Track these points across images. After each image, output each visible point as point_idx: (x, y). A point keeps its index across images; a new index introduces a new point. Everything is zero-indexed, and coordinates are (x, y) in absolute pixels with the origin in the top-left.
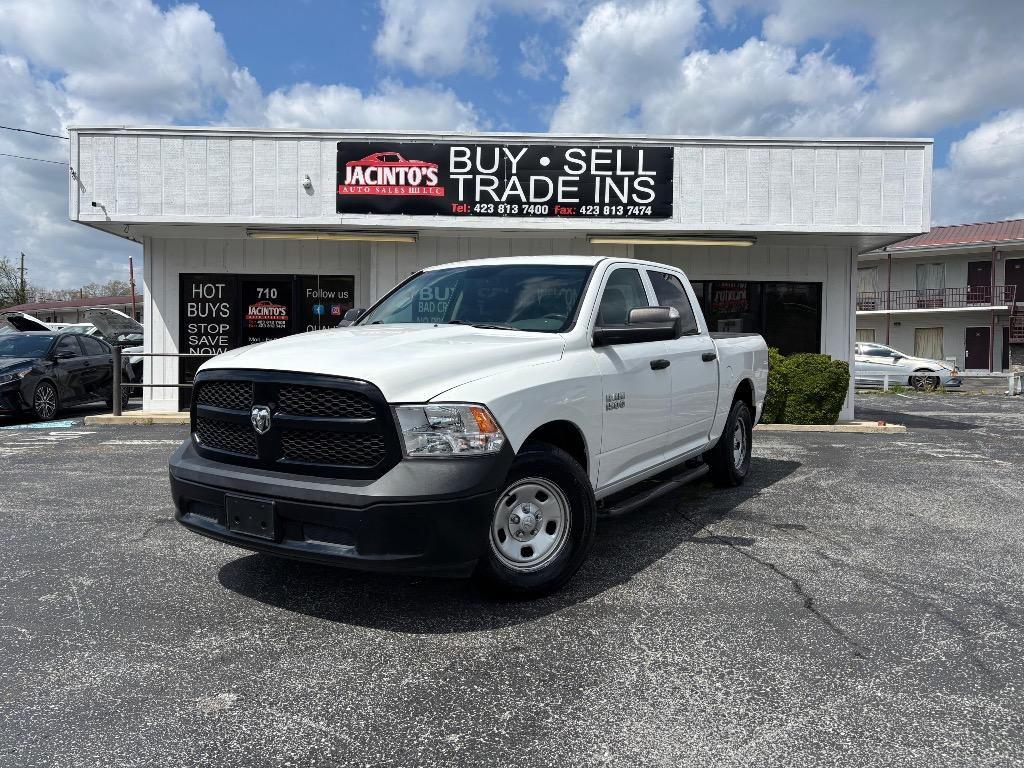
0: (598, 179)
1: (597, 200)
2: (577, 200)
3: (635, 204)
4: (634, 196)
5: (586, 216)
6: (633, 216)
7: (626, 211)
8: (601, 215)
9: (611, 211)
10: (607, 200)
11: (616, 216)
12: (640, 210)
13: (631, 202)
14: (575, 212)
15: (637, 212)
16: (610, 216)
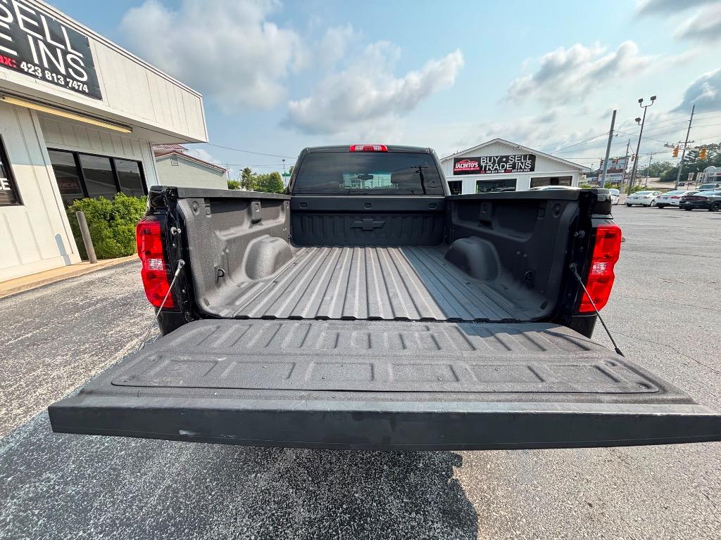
0: (30, 39)
1: (36, 61)
2: (15, 53)
3: (74, 79)
4: (70, 70)
5: (27, 73)
6: (73, 89)
7: (67, 83)
8: (44, 78)
9: (53, 77)
10: (46, 65)
11: (57, 84)
12: (79, 86)
13: (68, 76)
14: (15, 65)
15: (77, 88)
16: (52, 82)
